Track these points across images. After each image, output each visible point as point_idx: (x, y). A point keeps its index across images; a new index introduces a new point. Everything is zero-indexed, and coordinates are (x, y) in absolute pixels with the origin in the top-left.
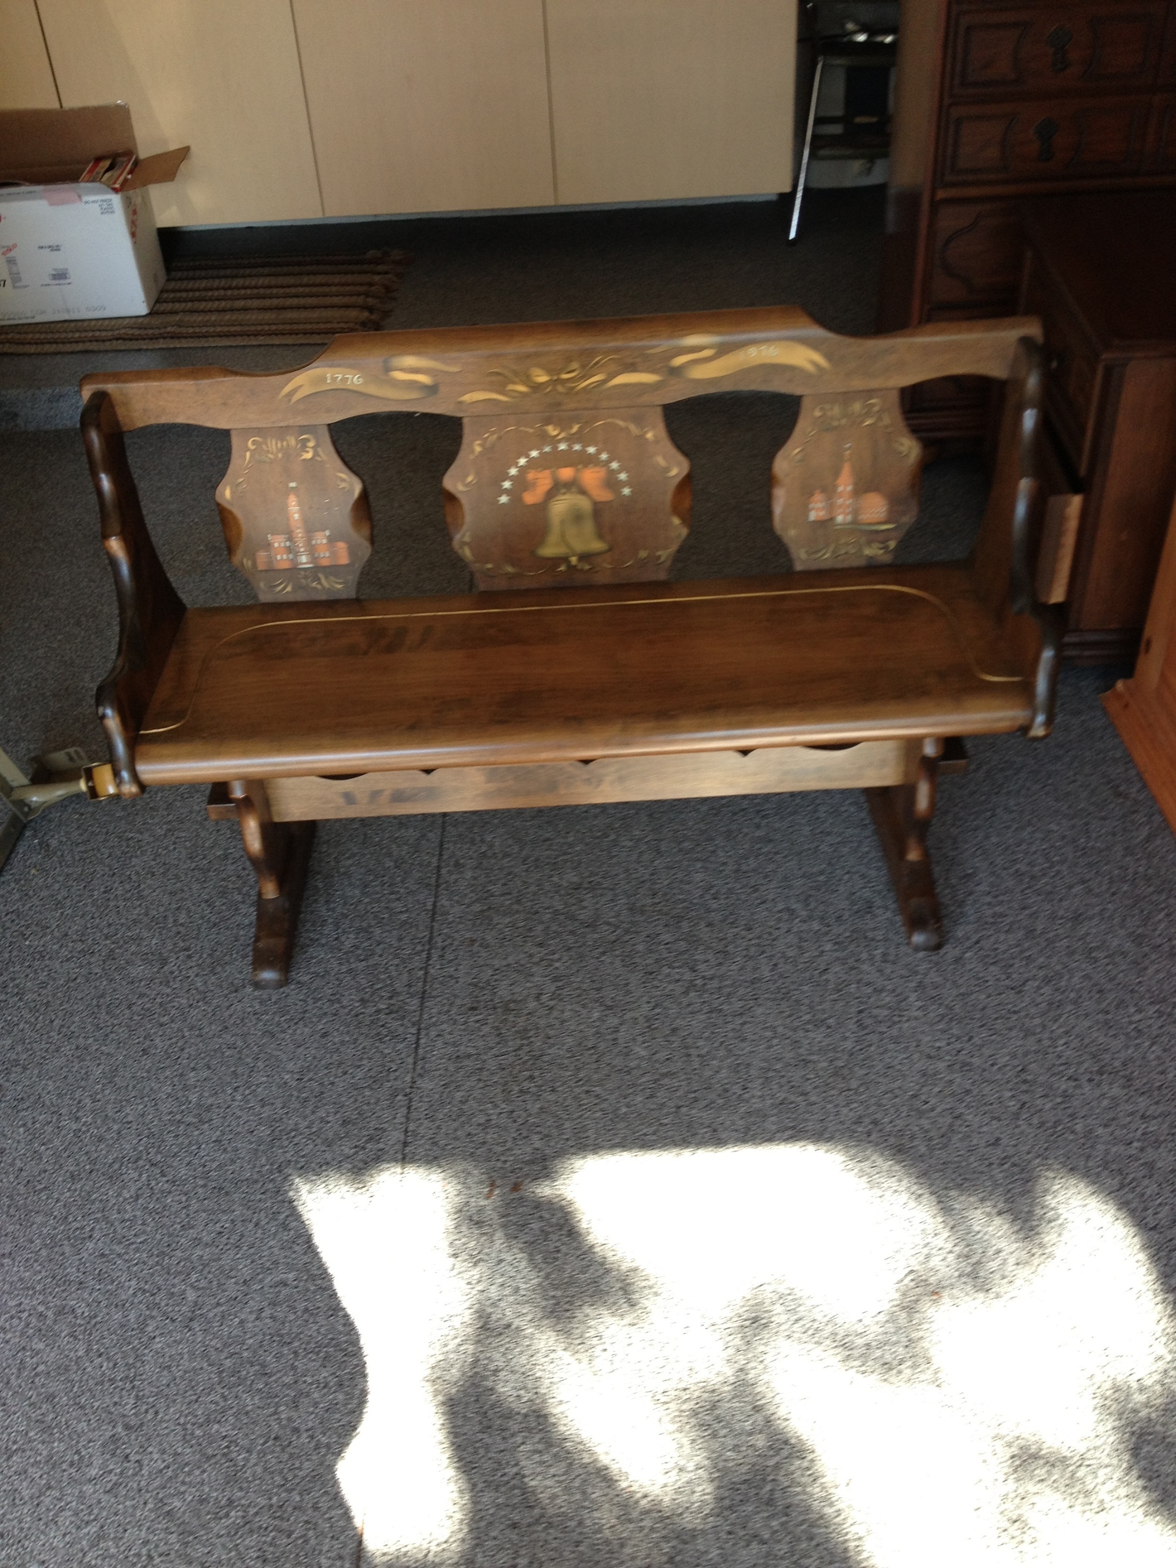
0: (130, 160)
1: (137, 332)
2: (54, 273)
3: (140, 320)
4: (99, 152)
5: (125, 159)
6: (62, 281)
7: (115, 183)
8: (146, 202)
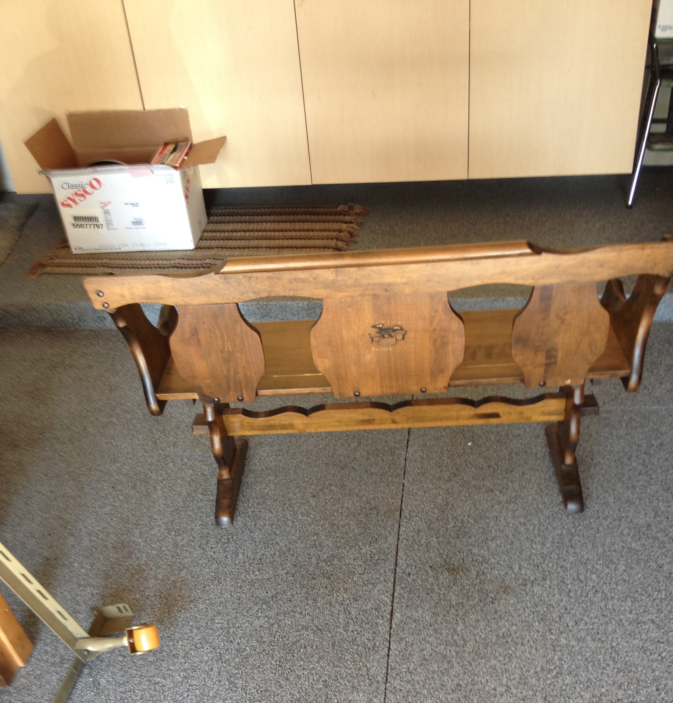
0: (187, 145)
1: (186, 262)
2: (134, 220)
3: (189, 253)
4: (167, 139)
5: (184, 144)
6: (139, 226)
7: (176, 162)
8: (196, 174)
